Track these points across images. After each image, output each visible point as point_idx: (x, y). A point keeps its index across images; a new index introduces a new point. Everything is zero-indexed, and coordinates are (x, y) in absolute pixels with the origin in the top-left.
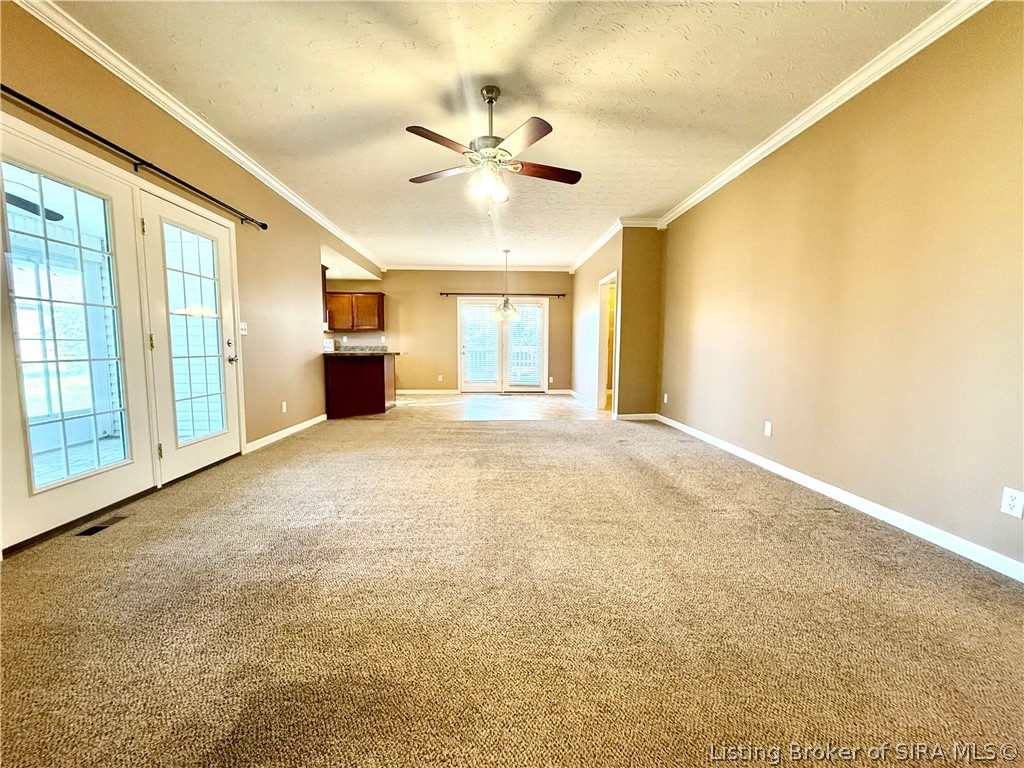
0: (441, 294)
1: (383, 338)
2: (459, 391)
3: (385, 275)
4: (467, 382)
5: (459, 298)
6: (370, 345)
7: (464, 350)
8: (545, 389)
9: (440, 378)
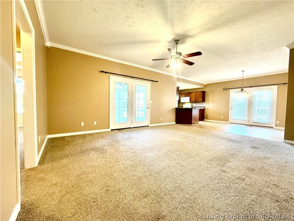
0: (224, 89)
1: (204, 104)
2: (229, 122)
3: (206, 86)
4: (232, 119)
5: (231, 90)
6: (200, 106)
7: (232, 108)
8: (274, 126)
9: (222, 117)
